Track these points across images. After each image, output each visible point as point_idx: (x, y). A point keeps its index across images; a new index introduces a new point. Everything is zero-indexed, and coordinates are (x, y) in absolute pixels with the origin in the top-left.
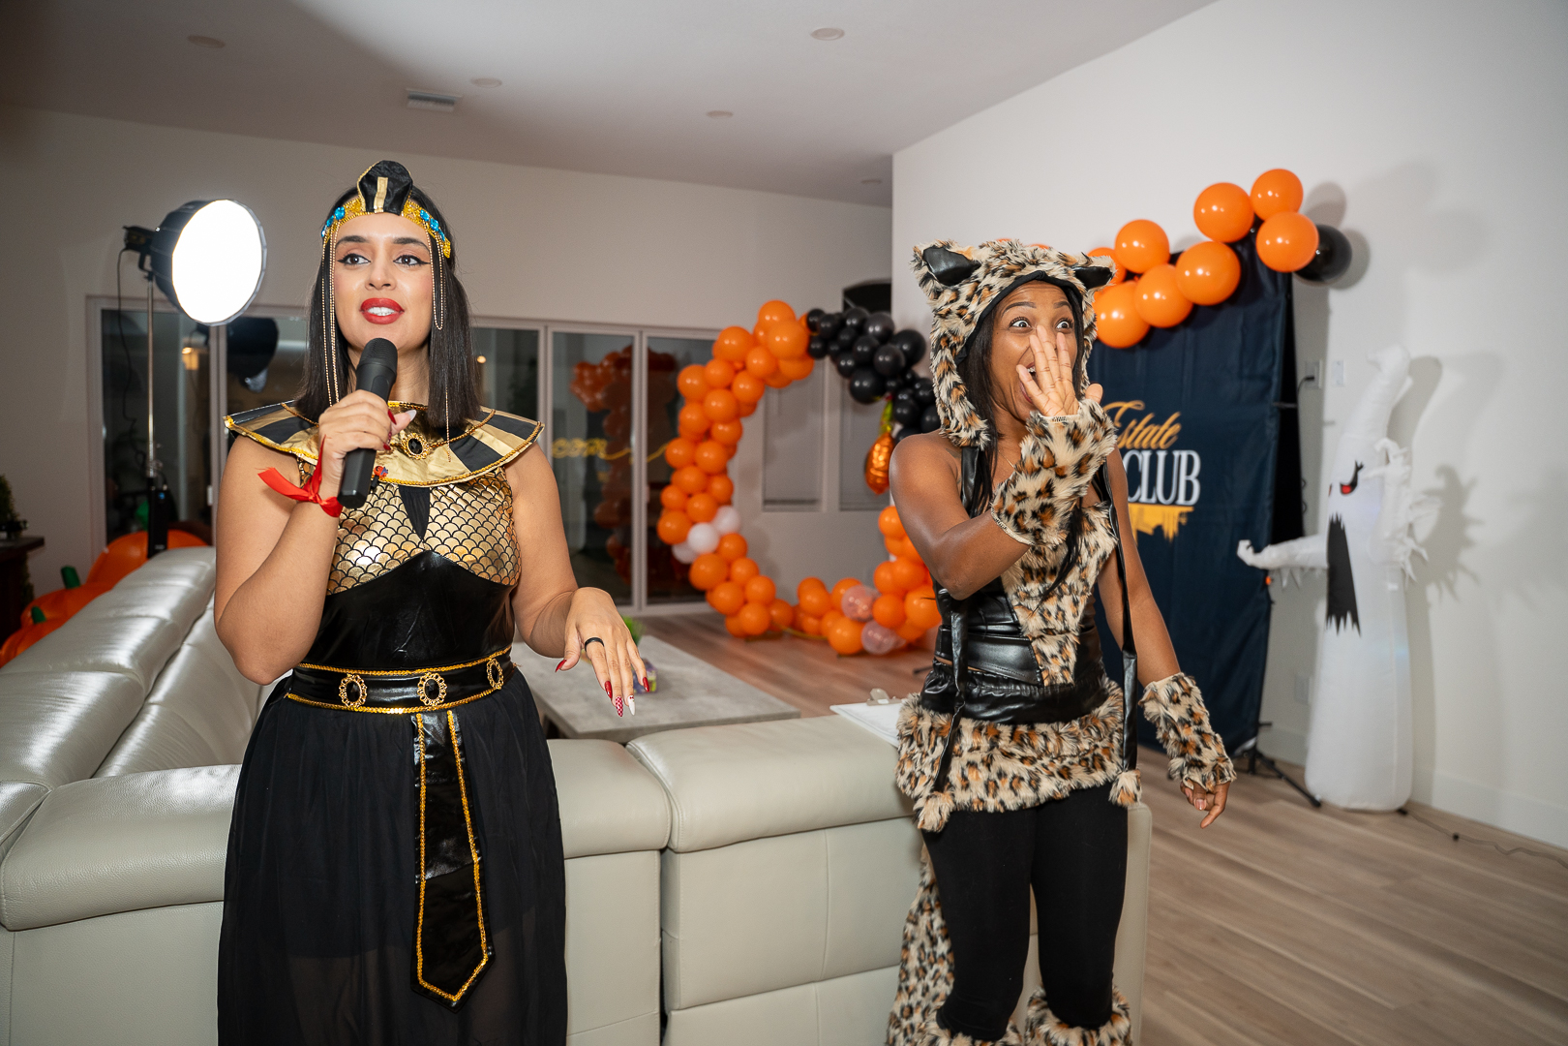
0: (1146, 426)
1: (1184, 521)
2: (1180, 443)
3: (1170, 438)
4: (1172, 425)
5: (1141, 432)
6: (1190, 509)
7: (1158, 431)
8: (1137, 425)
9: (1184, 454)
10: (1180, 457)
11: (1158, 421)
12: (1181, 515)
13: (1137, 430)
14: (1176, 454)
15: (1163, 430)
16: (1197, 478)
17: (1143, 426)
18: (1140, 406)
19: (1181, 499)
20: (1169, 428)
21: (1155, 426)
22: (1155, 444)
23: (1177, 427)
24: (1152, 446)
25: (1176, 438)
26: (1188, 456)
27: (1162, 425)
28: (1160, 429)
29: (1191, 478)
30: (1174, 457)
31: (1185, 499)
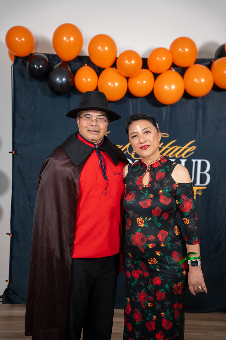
0: (171, 146)
1: (200, 194)
2: (197, 155)
3: (188, 153)
4: (190, 146)
5: (167, 149)
6: (205, 188)
8: (164, 145)
9: (199, 162)
10: (196, 163)
12: (197, 191)
13: (165, 148)
14: (194, 161)
15: (183, 148)
16: (208, 172)
17: (169, 146)
18: (167, 136)
19: (198, 183)
20: (188, 148)
21: (178, 146)
22: (178, 156)
23: (194, 148)
24: (176, 157)
25: (193, 153)
26: (202, 162)
27: (183, 146)
28: (181, 148)
29: (205, 172)
30: (192, 162)
31: (201, 183)
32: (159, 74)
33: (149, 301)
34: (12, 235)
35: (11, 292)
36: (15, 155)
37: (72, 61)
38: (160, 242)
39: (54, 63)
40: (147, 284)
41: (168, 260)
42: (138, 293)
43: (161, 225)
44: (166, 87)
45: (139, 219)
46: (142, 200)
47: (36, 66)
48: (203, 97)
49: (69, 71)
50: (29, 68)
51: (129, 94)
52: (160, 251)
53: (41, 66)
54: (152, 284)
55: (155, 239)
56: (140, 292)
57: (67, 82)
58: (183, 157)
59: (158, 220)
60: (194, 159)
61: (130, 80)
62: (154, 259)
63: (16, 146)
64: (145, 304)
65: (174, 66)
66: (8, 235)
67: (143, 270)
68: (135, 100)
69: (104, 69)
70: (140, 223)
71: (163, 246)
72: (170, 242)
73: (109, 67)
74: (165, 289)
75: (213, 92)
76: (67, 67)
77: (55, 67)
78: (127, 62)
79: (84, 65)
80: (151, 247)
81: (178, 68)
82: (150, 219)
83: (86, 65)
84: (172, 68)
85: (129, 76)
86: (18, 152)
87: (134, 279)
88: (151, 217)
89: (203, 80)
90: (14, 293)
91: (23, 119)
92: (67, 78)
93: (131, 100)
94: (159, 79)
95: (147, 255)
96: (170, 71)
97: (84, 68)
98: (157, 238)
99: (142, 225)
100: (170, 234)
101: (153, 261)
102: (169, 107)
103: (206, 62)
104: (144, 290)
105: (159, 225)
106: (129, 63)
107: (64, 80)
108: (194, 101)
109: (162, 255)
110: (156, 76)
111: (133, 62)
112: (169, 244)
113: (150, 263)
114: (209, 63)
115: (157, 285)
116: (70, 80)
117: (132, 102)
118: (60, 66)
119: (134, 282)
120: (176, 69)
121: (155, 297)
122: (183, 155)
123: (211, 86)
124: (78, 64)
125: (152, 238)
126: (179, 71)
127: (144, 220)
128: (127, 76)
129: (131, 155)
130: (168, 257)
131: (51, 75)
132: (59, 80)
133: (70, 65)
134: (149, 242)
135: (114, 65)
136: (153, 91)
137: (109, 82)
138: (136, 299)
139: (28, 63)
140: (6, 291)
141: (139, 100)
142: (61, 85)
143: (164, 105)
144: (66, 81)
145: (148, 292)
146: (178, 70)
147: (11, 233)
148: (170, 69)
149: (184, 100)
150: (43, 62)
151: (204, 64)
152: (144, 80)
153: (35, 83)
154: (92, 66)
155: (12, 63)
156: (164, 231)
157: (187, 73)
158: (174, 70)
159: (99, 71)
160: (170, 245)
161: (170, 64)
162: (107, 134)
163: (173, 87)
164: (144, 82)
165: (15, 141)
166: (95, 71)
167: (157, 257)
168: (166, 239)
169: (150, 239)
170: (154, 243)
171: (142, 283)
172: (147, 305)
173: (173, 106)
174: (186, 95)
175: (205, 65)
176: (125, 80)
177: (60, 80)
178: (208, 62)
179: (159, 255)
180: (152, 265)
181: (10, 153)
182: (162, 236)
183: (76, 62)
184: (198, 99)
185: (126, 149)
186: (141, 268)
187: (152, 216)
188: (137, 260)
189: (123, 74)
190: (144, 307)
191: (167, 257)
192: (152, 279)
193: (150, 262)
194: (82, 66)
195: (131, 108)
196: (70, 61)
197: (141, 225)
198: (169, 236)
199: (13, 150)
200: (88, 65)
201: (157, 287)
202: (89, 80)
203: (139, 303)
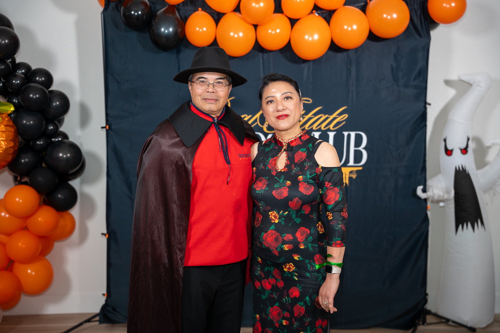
0: (315, 115)
1: (354, 176)
2: (349, 126)
3: (338, 123)
4: (340, 114)
5: (310, 119)
6: (360, 168)
7: (327, 118)
8: (306, 114)
9: (353, 134)
10: (349, 136)
11: (328, 111)
12: (351, 172)
13: (307, 117)
14: (346, 134)
15: (332, 117)
16: (364, 148)
17: (313, 115)
18: (309, 101)
19: (351, 163)
20: (337, 116)
21: (325, 115)
22: (325, 127)
23: (346, 116)
24: (323, 128)
25: (344, 123)
26: (356, 135)
27: (331, 114)
28: (329, 118)
29: (360, 148)
30: (343, 135)
31: (355, 162)
32: (298, 20)
33: (284, 318)
34: (109, 236)
35: (109, 309)
36: (110, 132)
37: (181, 5)
38: (299, 243)
39: (158, 7)
40: (281, 297)
41: (308, 265)
42: (269, 308)
43: (300, 220)
44: (306, 37)
45: (271, 212)
46: (275, 189)
47: (133, 12)
48: (357, 50)
49: (177, 19)
50: (124, 15)
51: (258, 47)
52: (298, 254)
53: (140, 13)
54: (288, 296)
55: (292, 238)
56: (272, 306)
57: (175, 33)
58: (331, 128)
59: (297, 214)
60: (346, 131)
61: (259, 29)
62: (291, 265)
63: (110, 119)
64: (278, 322)
65: (316, 8)
66: (104, 236)
67: (276, 279)
68: (266, 55)
69: (224, 14)
70: (273, 218)
71: (302, 247)
72: (312, 242)
73: (231, 12)
74: (305, 303)
75: (369, 42)
76: (175, 13)
77: (158, 13)
78: (254, 4)
79: (198, 10)
80: (287, 249)
81: (323, 11)
82: (287, 213)
83: (200, 9)
84: (314, 11)
85: (258, 24)
86: (113, 127)
87: (264, 290)
88: (288, 211)
89: (355, 27)
90: (114, 309)
91: (118, 82)
92: (175, 27)
93: (261, 54)
94: (297, 26)
95: (282, 260)
96: (311, 16)
97: (197, 13)
98: (295, 238)
99: (277, 221)
100: (312, 232)
101: (289, 267)
102: (311, 64)
103: (359, 3)
104: (277, 304)
105: (298, 221)
106: (257, 6)
107: (171, 30)
108: (345, 54)
109: (301, 259)
110: (293, 22)
111: (262, 4)
112: (310, 245)
113: (285, 270)
114: (363, 4)
115: (295, 298)
116: (179, 30)
117: (263, 57)
118: (165, 12)
119: (264, 294)
120: (319, 12)
121: (291, 312)
122: (331, 126)
123: (366, 34)
124: (190, 8)
125: (288, 237)
126: (324, 15)
127: (278, 214)
128: (255, 23)
129: (262, 128)
130: (309, 263)
131: (153, 23)
132: (165, 30)
133: (179, 10)
134: (284, 243)
135: (237, 9)
136: (289, 43)
137: (231, 32)
138: (267, 315)
139: (122, 8)
140: (104, 308)
141: (271, 54)
142: (167, 37)
143: (305, 61)
144: (173, 31)
145: (283, 307)
146: (322, 13)
147: (108, 232)
148: (311, 12)
149: (331, 53)
150: (143, 7)
151: (357, 5)
152: (277, 29)
153: (134, 35)
154: (208, 11)
155: (101, 9)
156: (304, 228)
157: (335, 18)
158: (317, 15)
159: (217, 17)
160: (312, 246)
161: (311, 6)
162: (230, 101)
163: (316, 37)
164: (278, 31)
165: (109, 112)
166: (213, 17)
167: (294, 262)
168: (306, 239)
169: (286, 239)
170: (291, 244)
171: (275, 296)
172: (282, 323)
173: (317, 61)
174: (334, 47)
175: (357, 7)
176: (253, 28)
177: (167, 30)
178: (362, 2)
179: (298, 259)
180: (289, 272)
181: (102, 128)
182: (301, 235)
183: (187, 5)
184: (350, 52)
185: (256, 120)
186: (273, 276)
187: (290, 209)
188: (268, 266)
189: (249, 20)
190: (277, 325)
191: (307, 261)
192: (288, 290)
193: (286, 268)
194: (195, 11)
195: (261, 66)
196: (179, 5)
197: (275, 220)
198: (310, 234)
199: (107, 124)
200: (202, 10)
201: (295, 300)
202: (205, 29)
203: (271, 321)
